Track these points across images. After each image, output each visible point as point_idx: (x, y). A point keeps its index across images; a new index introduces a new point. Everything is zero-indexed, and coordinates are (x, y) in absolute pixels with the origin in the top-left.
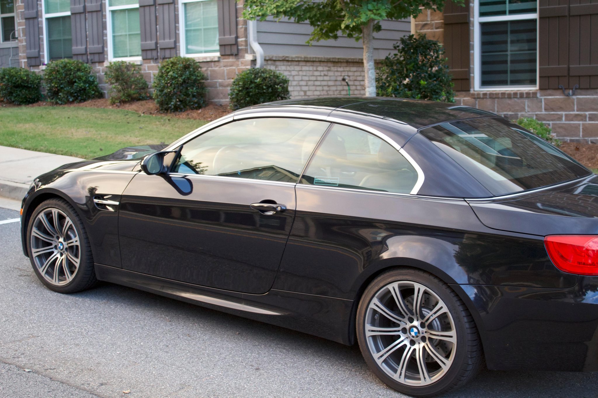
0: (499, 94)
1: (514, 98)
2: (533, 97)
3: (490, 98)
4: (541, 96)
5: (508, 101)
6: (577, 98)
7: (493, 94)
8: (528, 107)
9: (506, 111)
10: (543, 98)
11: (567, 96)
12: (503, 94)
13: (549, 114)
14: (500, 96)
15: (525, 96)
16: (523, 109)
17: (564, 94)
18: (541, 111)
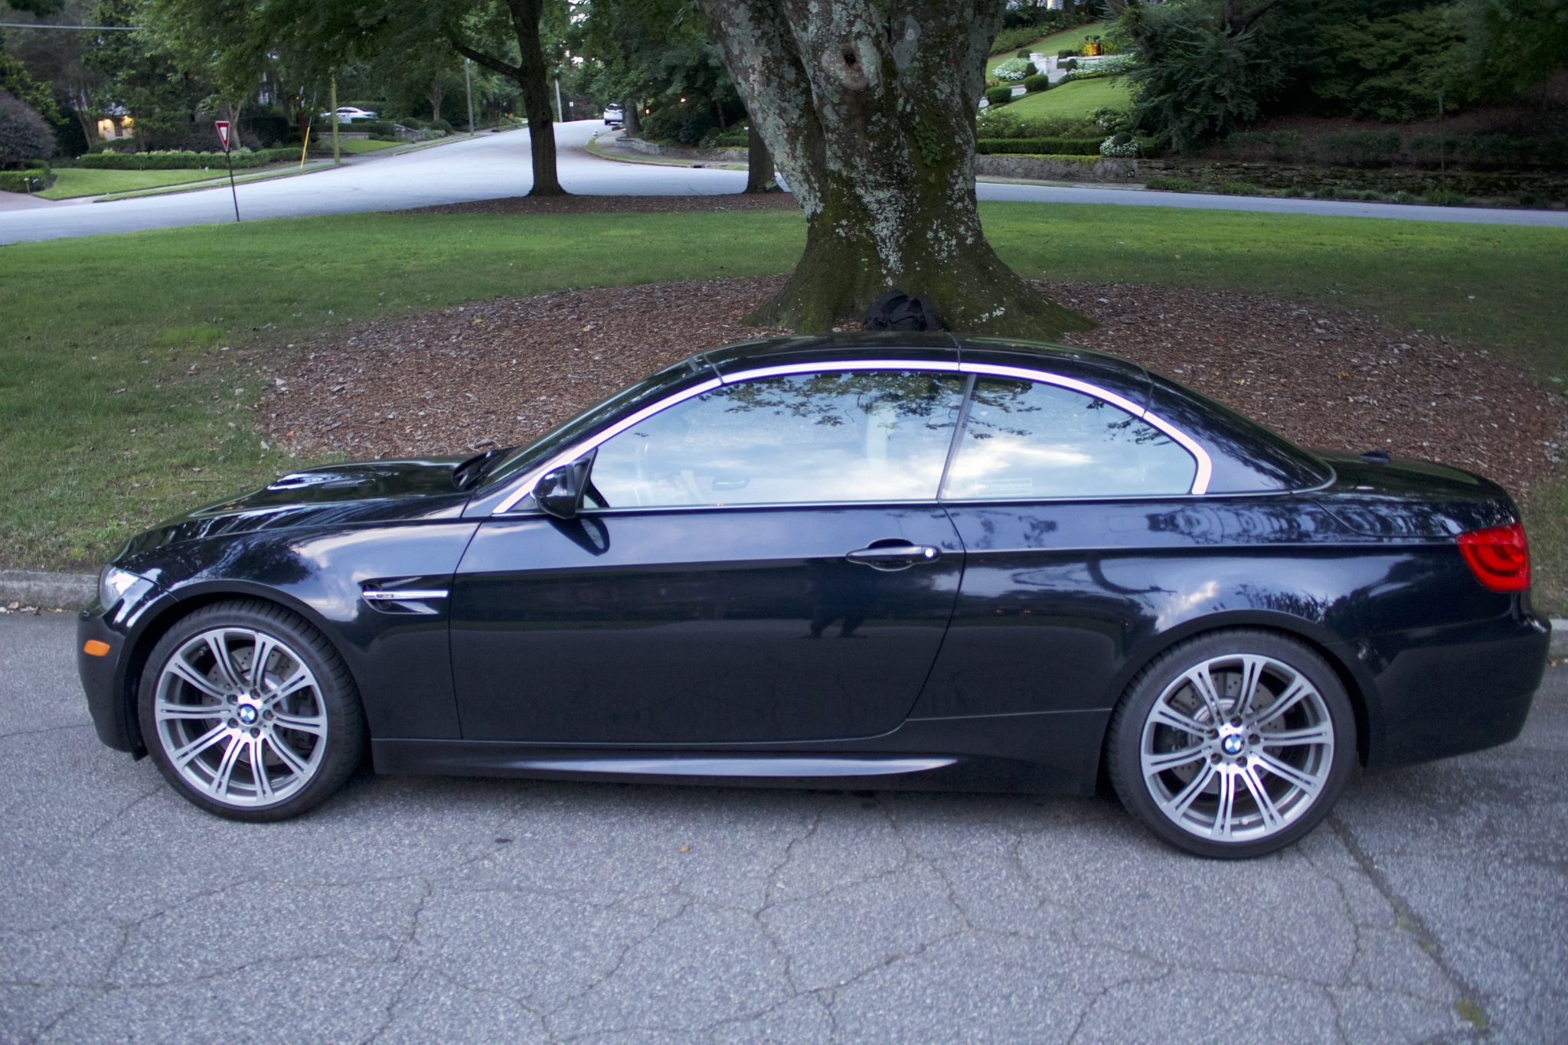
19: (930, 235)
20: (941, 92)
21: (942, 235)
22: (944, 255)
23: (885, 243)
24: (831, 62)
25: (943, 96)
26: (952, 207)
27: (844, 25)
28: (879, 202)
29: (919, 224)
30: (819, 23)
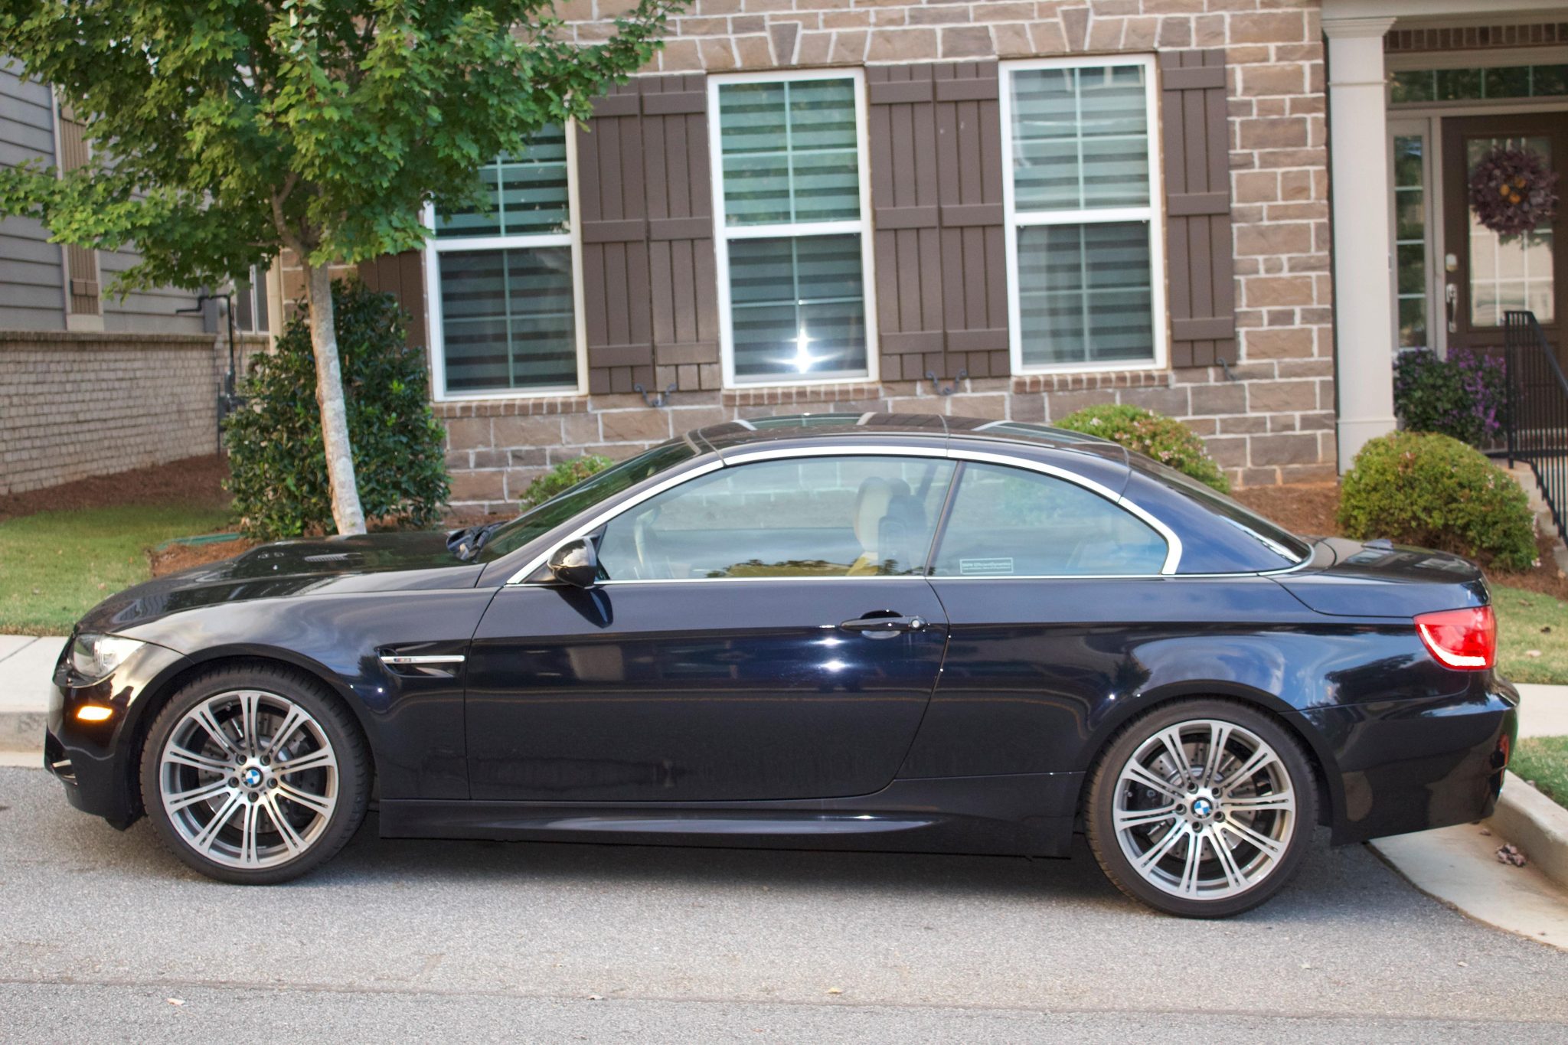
0: (498, 407)
1: (534, 414)
2: (578, 411)
3: (479, 416)
4: (595, 408)
5: (520, 422)
6: (674, 411)
7: (486, 408)
8: (568, 432)
9: (515, 444)
10: (598, 412)
11: (654, 406)
12: (510, 407)
13: (615, 446)
14: (502, 411)
15: (559, 410)
16: (557, 438)
17: (644, 399)
18: (597, 441)
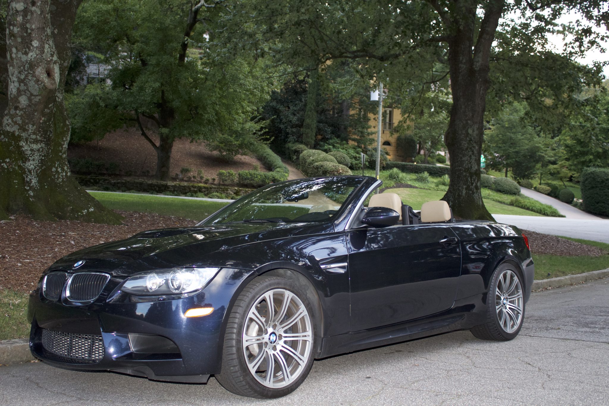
19: (54, 169)
20: (59, 98)
21: (59, 170)
22: (60, 180)
23: (31, 173)
24: (41, 73)
25: (60, 100)
26: (61, 156)
27: (49, 56)
28: (32, 150)
29: (49, 164)
30: (38, 52)
